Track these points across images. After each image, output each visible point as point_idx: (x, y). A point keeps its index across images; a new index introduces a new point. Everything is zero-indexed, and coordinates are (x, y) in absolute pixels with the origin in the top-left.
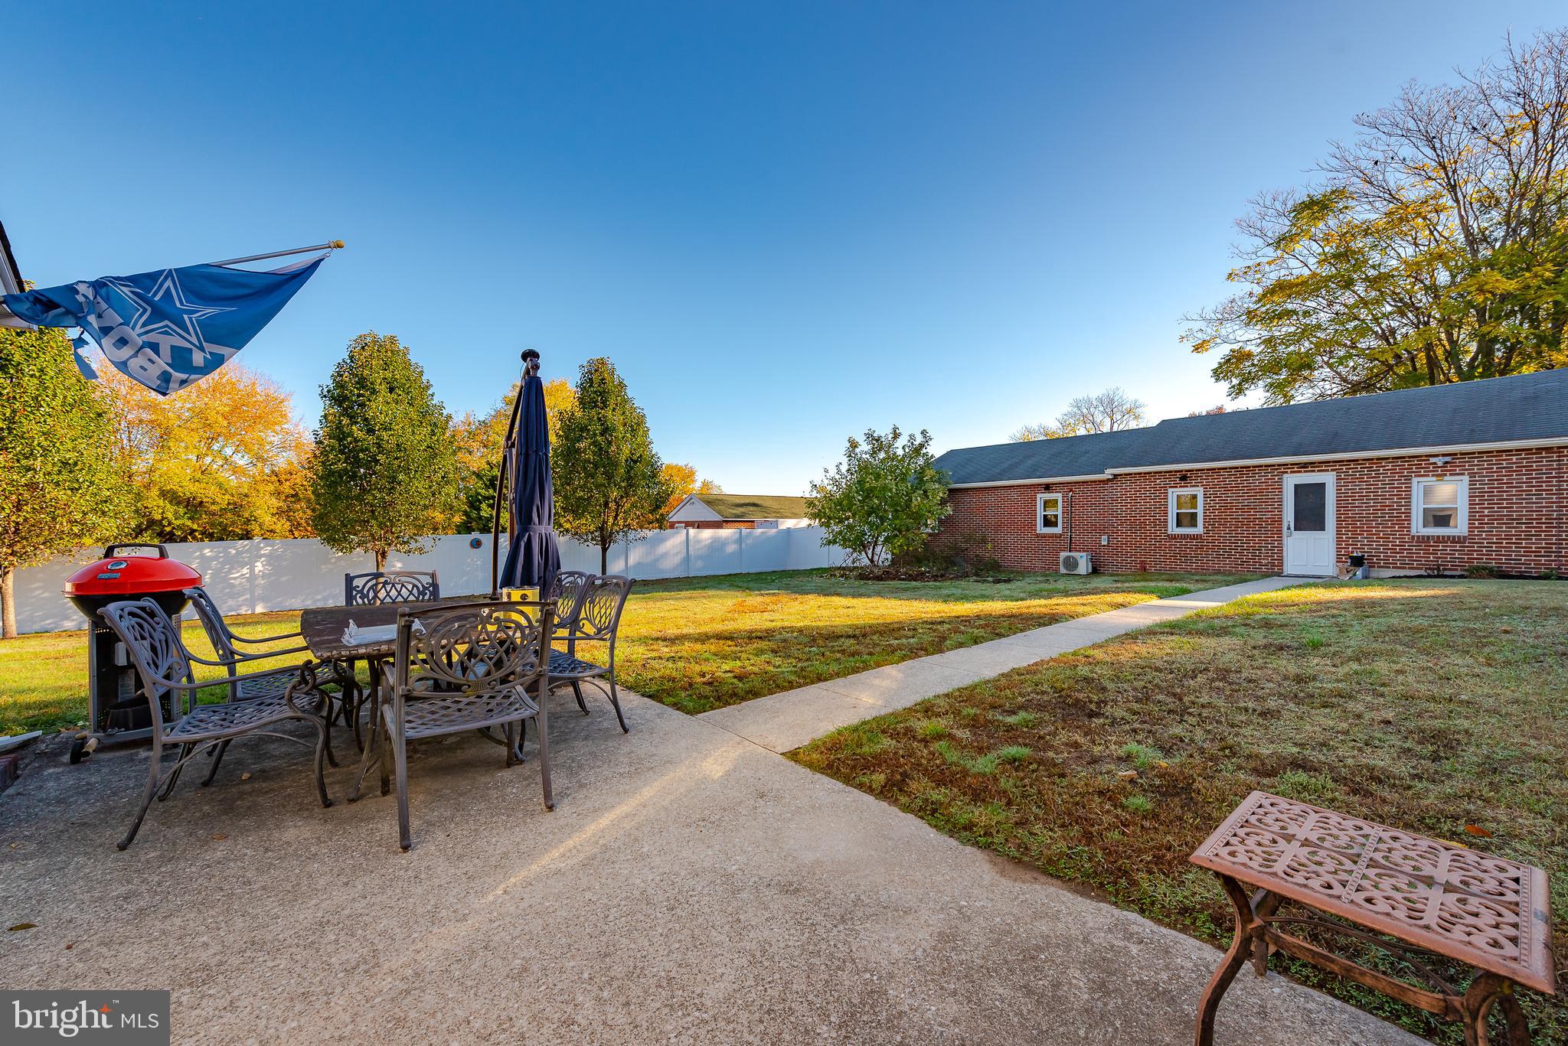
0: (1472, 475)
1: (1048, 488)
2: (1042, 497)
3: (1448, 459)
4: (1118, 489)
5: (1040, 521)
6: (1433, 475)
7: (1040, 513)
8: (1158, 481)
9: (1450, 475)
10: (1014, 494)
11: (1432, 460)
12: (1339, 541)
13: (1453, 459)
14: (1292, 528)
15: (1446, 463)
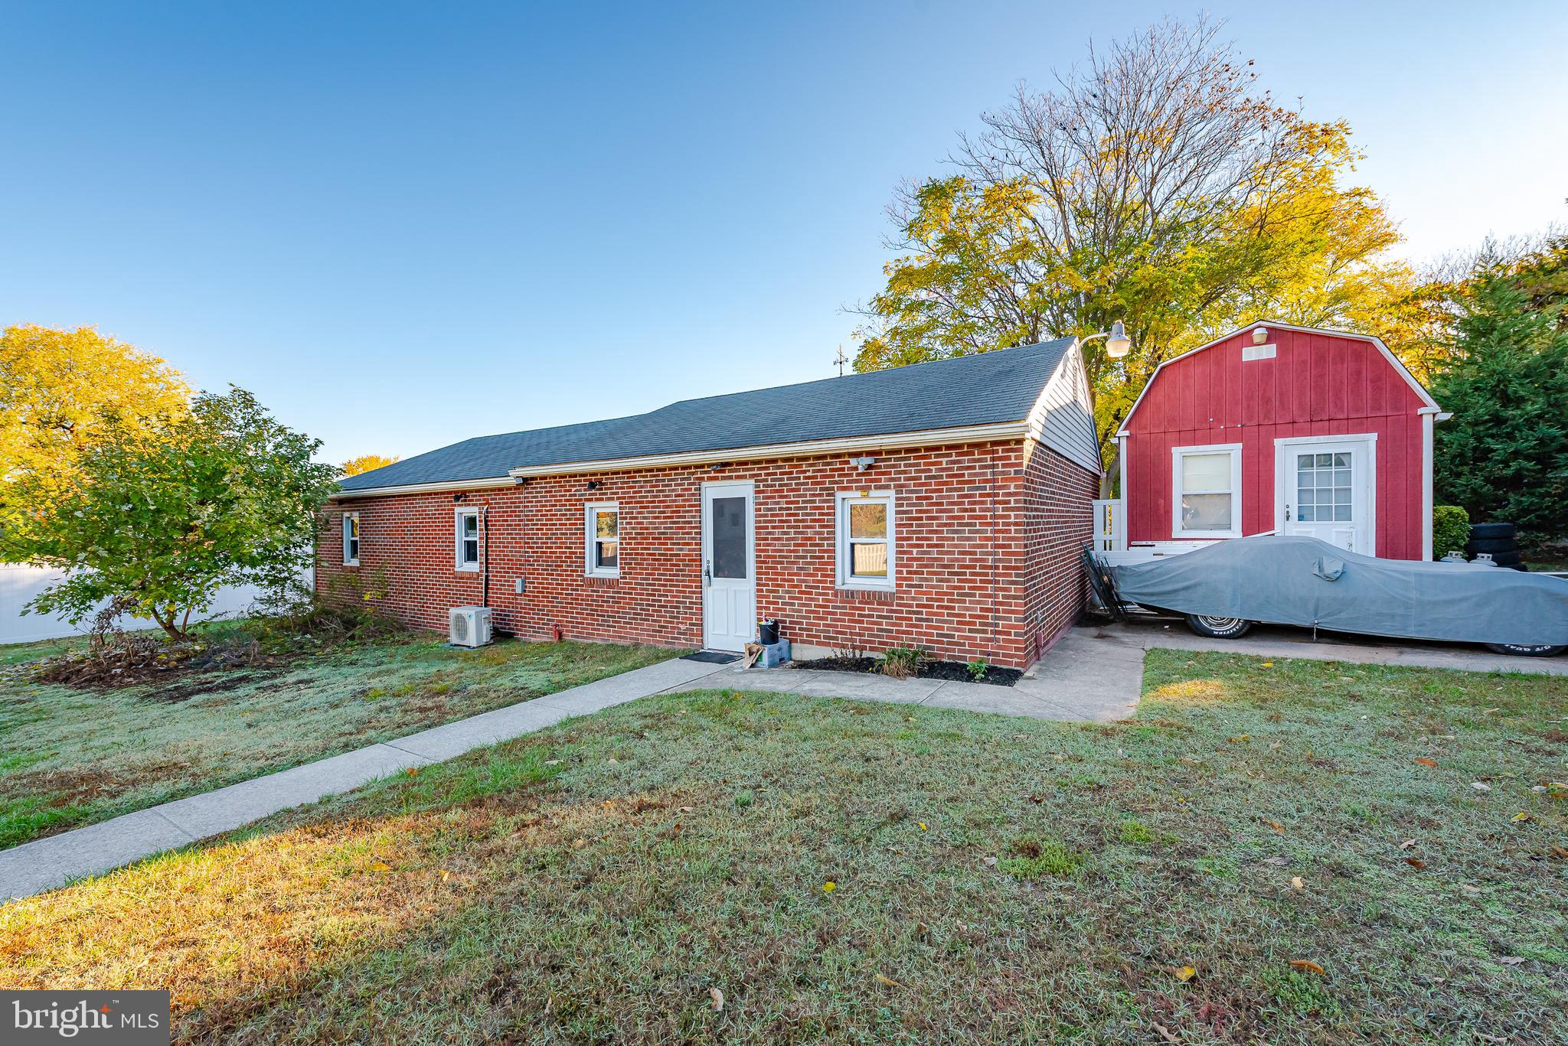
0: (899, 488)
1: (460, 496)
2: (462, 511)
3: (869, 460)
4: (533, 502)
5: (460, 551)
6: (857, 488)
7: (460, 537)
8: (574, 489)
9: (877, 488)
10: (430, 506)
11: (853, 462)
12: (760, 596)
13: (876, 461)
14: (712, 574)
15: (870, 467)
